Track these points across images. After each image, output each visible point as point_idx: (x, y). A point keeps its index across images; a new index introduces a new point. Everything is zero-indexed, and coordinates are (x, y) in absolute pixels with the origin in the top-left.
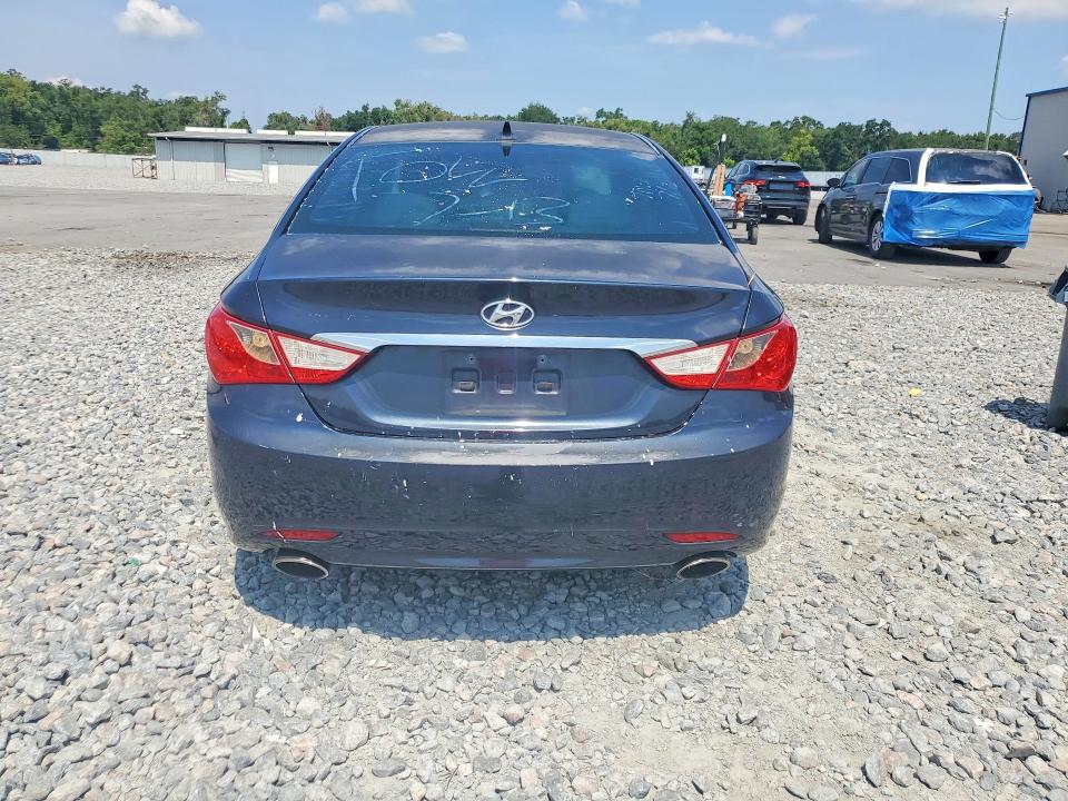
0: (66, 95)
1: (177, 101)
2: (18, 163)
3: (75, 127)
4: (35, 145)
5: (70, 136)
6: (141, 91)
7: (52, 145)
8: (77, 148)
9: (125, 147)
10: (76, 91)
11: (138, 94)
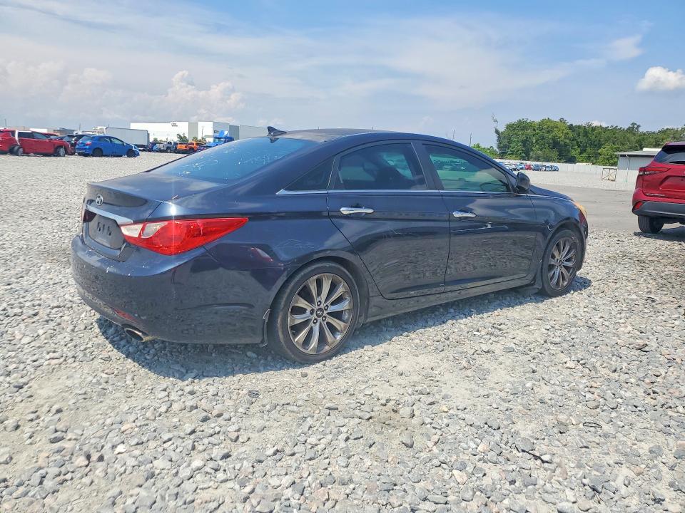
0: (587, 131)
1: (659, 132)
2: (545, 170)
3: (588, 150)
4: (559, 160)
5: (585, 155)
6: (636, 126)
7: (571, 160)
8: (587, 162)
9: (611, 161)
10: (594, 129)
11: (632, 129)
